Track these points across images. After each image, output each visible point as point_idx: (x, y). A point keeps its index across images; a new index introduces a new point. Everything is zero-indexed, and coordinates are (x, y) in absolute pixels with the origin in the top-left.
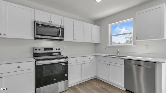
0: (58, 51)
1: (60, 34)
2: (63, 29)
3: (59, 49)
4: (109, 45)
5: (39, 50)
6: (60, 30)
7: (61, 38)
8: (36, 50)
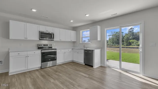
0: (51, 46)
1: (52, 37)
2: (53, 34)
3: (51, 45)
4: (81, 43)
5: (41, 45)
6: (52, 35)
7: (53, 39)
8: (39, 45)
